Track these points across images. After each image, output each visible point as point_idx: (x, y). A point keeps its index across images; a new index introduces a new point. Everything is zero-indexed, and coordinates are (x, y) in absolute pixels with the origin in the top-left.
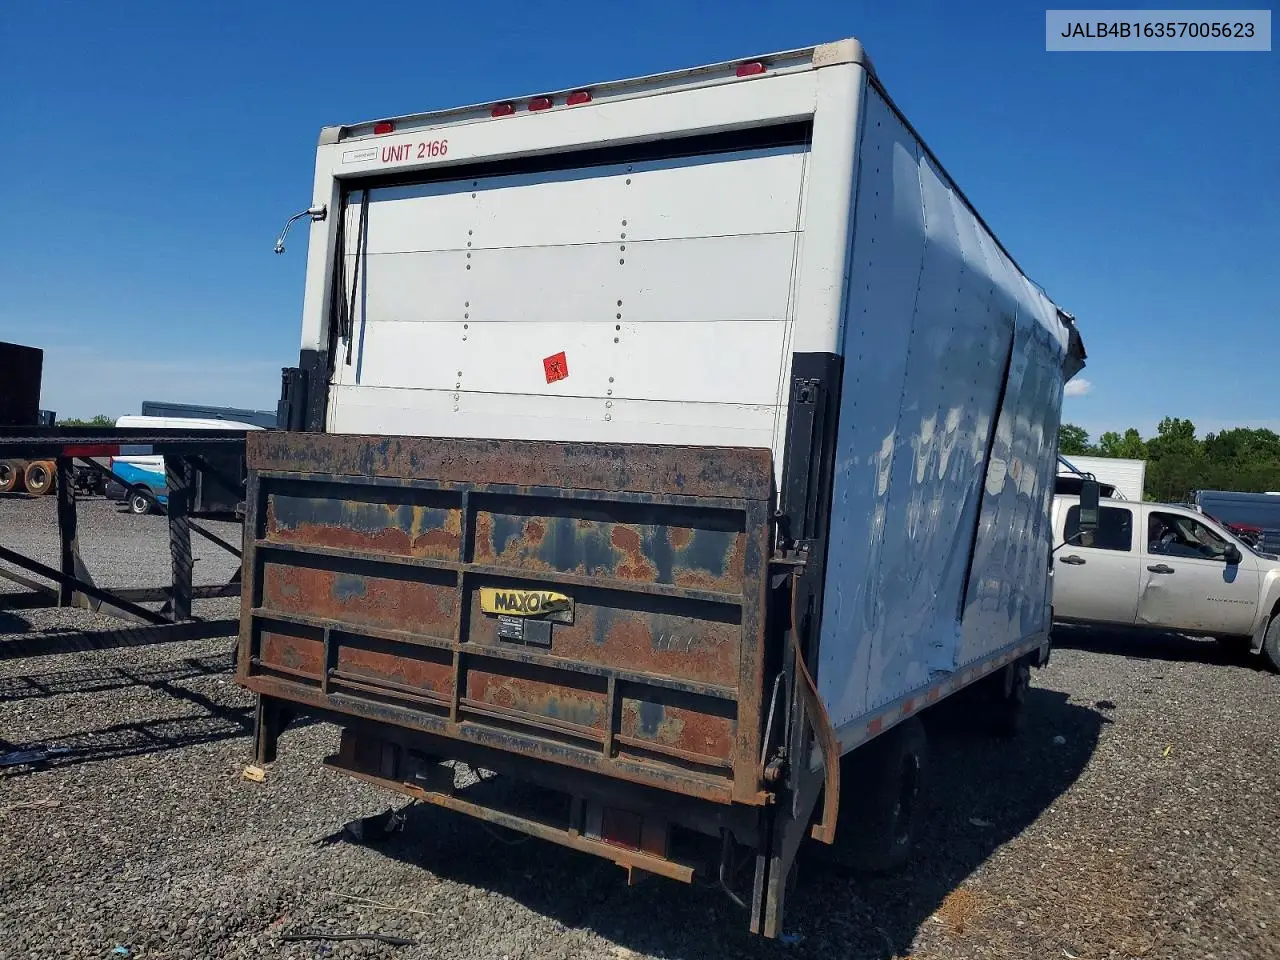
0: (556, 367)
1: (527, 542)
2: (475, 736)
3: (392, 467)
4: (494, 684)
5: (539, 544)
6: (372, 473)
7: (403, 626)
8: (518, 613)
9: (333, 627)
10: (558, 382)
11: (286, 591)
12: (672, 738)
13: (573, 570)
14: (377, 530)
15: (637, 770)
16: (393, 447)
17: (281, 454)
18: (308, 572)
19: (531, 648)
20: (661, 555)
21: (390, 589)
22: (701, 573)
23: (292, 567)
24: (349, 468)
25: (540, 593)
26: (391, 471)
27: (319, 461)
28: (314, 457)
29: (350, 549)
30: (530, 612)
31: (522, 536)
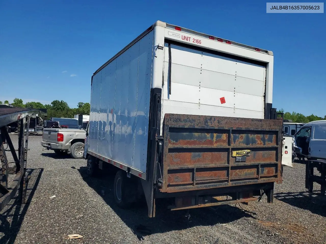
0: (223, 100)
1: (240, 140)
2: (235, 184)
3: (213, 124)
4: (234, 172)
5: (242, 140)
6: (208, 126)
7: (212, 163)
8: (241, 155)
9: (197, 167)
10: (223, 104)
11: (175, 160)
12: (266, 173)
13: (249, 145)
14: (204, 140)
15: (264, 180)
16: (213, 119)
17: (178, 120)
18: (182, 154)
19: (241, 163)
20: (263, 140)
21: (208, 155)
22: (270, 142)
23: (177, 153)
24: (201, 124)
25: (245, 151)
26: (213, 125)
27: (191, 123)
28: (190, 121)
29: (201, 146)
30: (244, 155)
31: (239, 139)
